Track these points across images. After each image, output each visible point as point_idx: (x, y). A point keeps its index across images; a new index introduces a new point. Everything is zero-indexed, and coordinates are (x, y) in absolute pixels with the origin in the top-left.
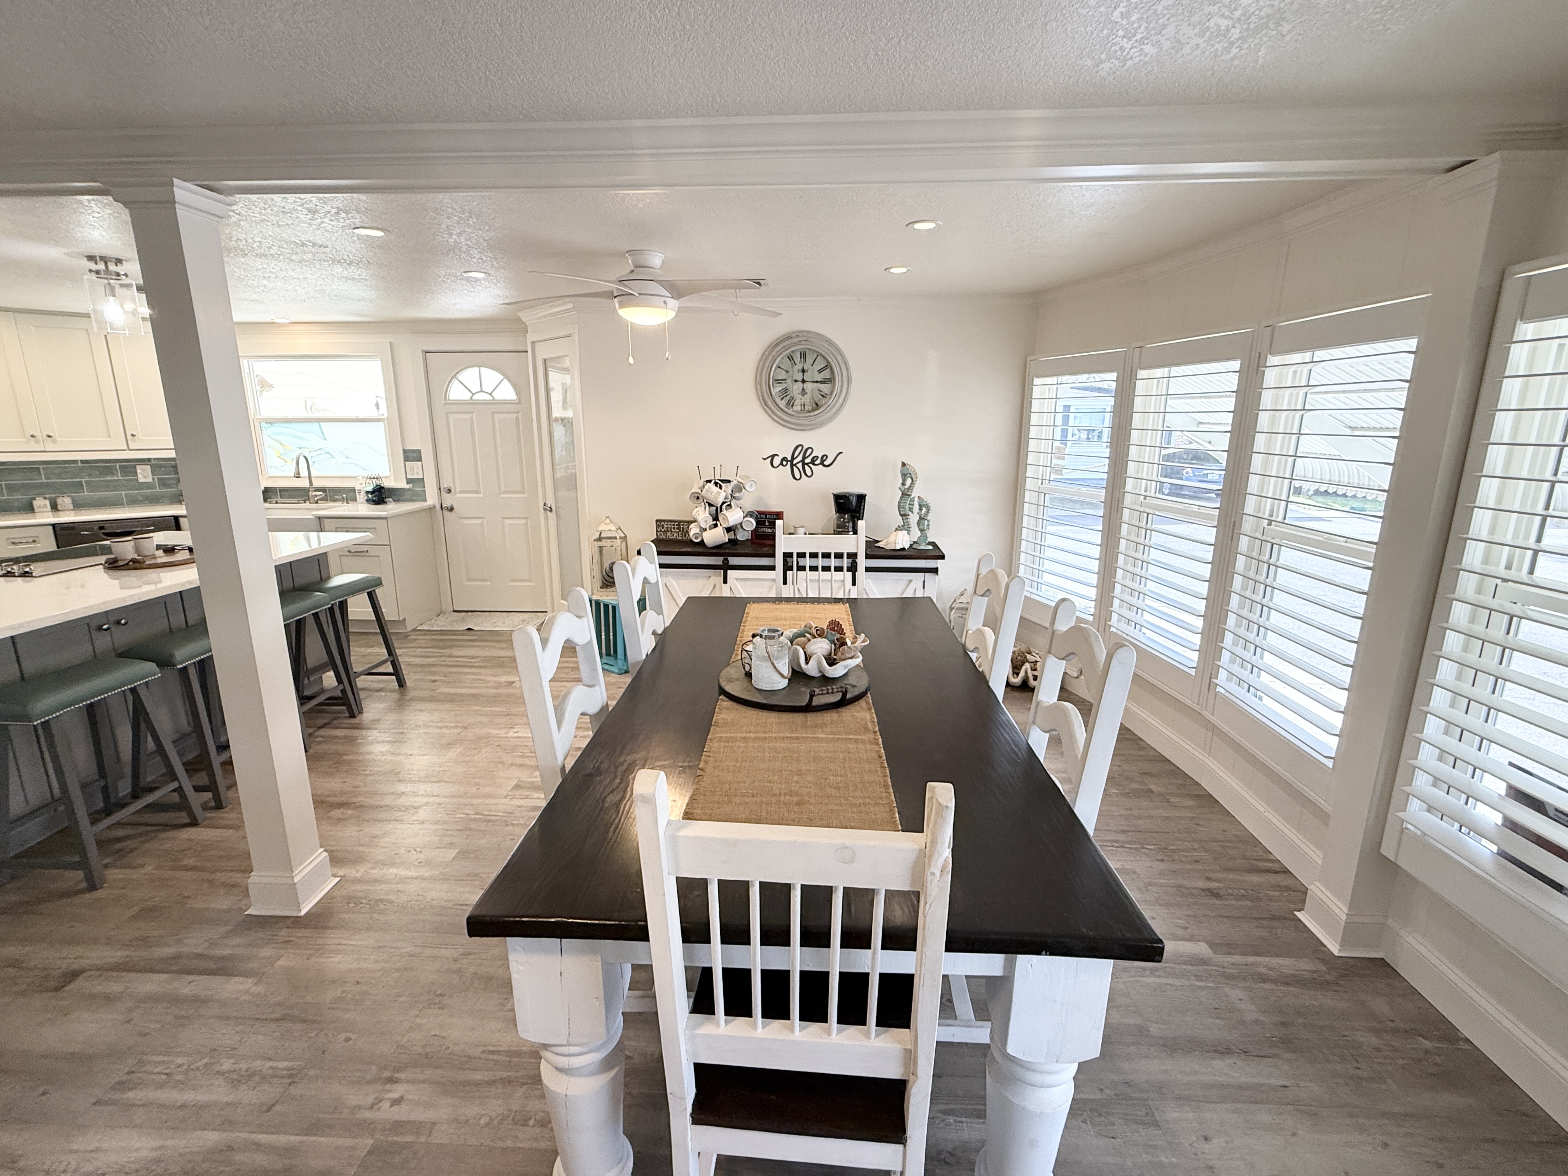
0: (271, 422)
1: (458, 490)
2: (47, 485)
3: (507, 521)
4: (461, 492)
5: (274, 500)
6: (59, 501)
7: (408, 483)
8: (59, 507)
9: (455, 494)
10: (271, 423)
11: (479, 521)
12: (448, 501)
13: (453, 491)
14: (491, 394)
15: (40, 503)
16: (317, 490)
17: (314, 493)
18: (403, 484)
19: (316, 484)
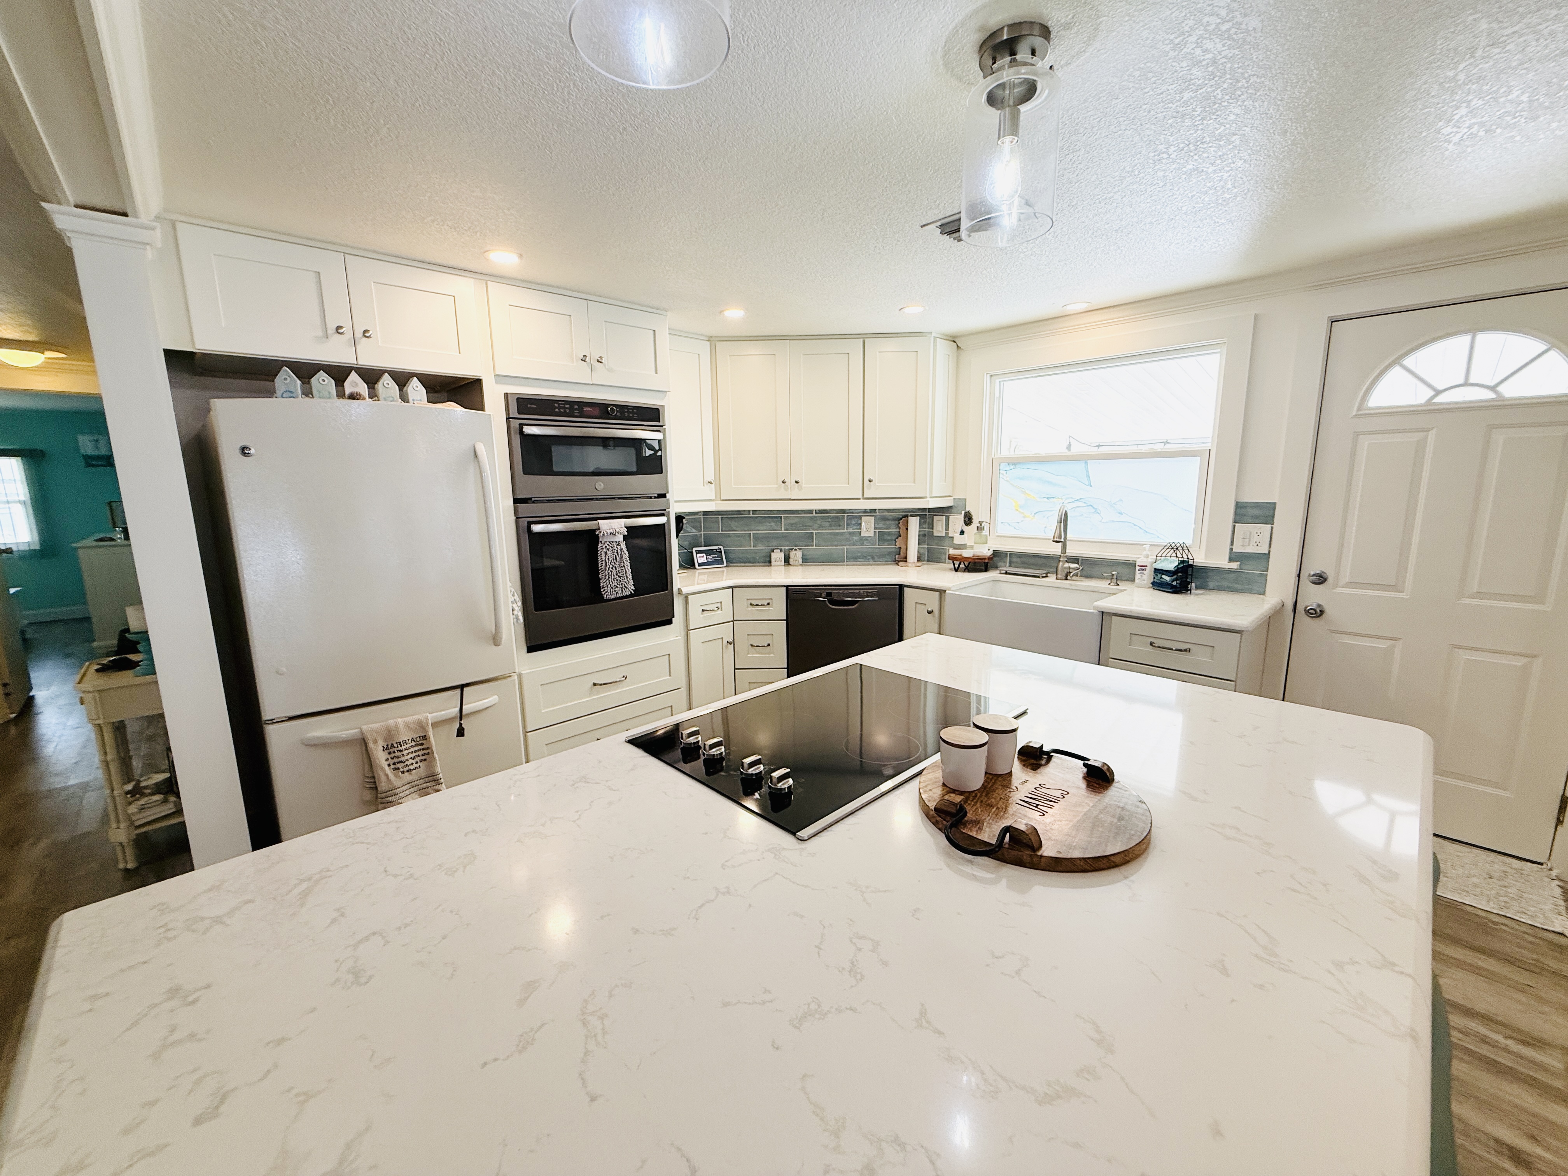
0: (1015, 462)
1: (1345, 578)
2: (784, 537)
3: (1465, 655)
4: (1351, 584)
5: (1004, 569)
6: (792, 554)
7: (1231, 560)
8: (791, 561)
9: (1336, 585)
10: (1014, 464)
11: (1383, 645)
12: (1313, 596)
13: (1330, 580)
14: (1493, 388)
15: (778, 556)
16: (1074, 560)
17: (1067, 565)
18: (1221, 561)
19: (1071, 551)
